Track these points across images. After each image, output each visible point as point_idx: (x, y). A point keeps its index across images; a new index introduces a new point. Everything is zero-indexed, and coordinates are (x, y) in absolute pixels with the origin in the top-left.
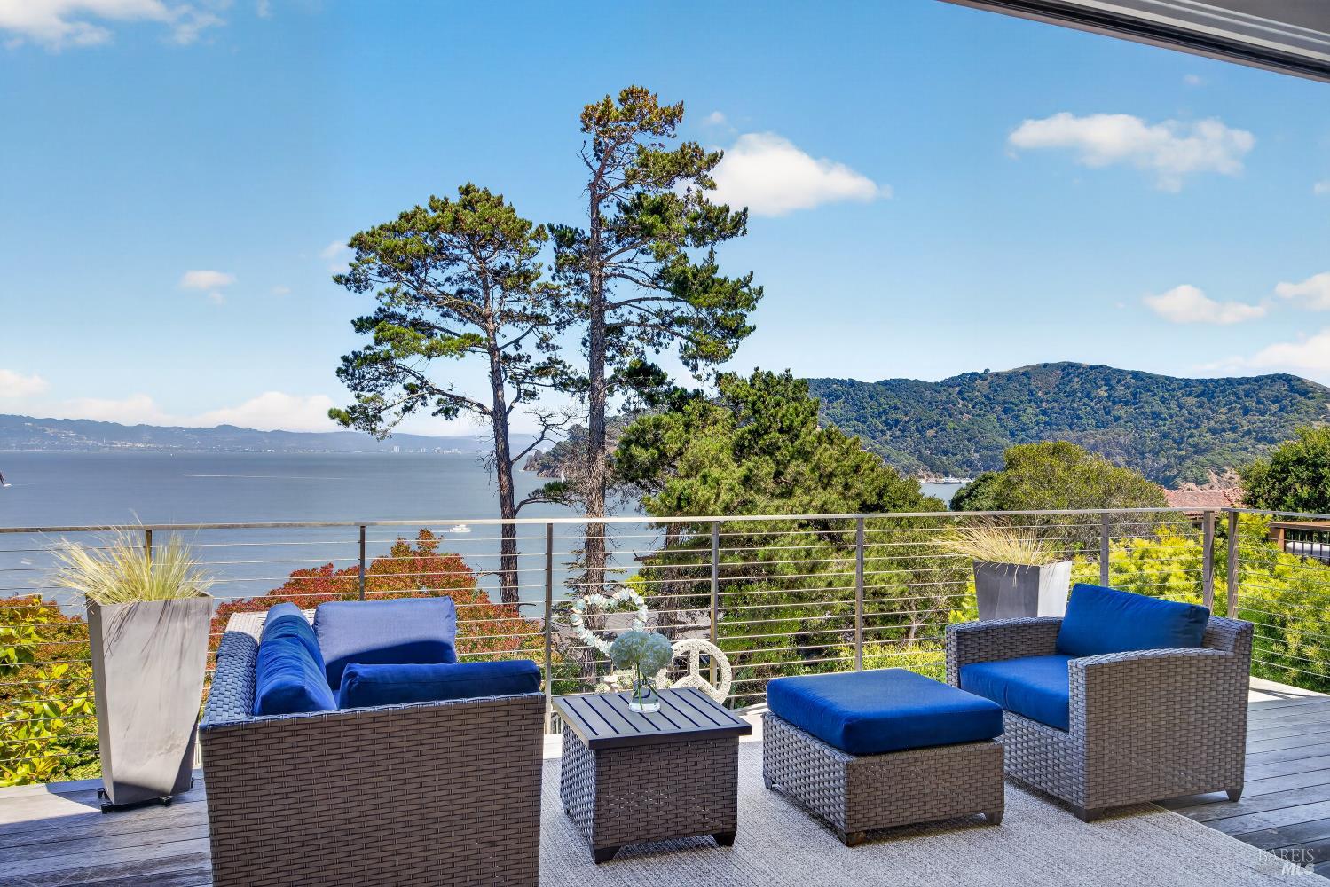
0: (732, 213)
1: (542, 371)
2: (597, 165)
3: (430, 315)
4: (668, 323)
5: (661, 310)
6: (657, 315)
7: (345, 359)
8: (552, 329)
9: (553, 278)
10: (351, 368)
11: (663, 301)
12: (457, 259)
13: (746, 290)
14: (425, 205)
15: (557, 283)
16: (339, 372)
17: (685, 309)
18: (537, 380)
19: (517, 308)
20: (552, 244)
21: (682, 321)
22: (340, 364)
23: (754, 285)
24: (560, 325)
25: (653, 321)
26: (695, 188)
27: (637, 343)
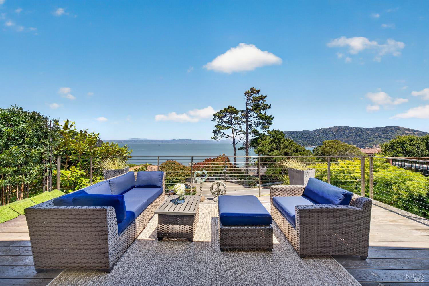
0: (268, 105)
1: (240, 131)
2: (247, 100)
3: (225, 124)
4: (259, 123)
5: (257, 121)
7: (214, 131)
8: (241, 125)
11: (258, 120)
12: (227, 116)
13: (271, 117)
14: (223, 109)
15: (242, 118)
17: (261, 121)
18: (240, 133)
20: (240, 113)
21: (261, 123)
23: (272, 116)
24: (242, 124)
25: (256, 123)
26: (262, 102)
27: (254, 127)
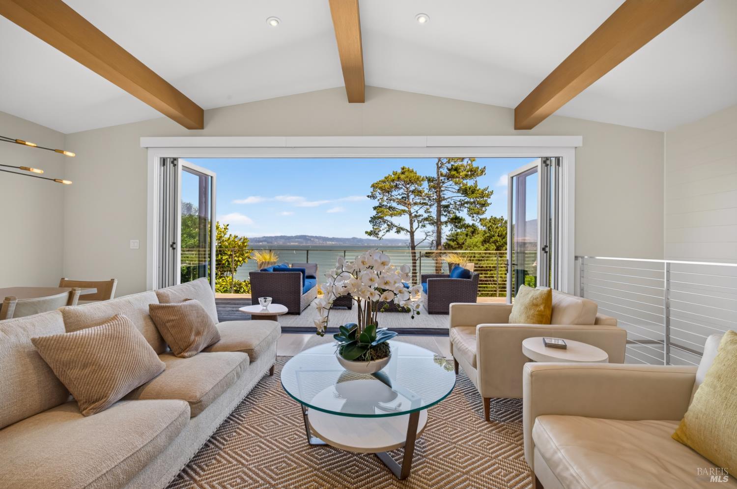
1: (426, 219)
4: (463, 204)
6: (459, 201)
9: (428, 192)
10: (373, 220)
12: (400, 189)
13: (487, 192)
14: (391, 174)
16: (370, 221)
18: (425, 222)
19: (418, 201)
20: (426, 182)
21: (467, 203)
22: (370, 219)
23: (490, 190)
25: (458, 203)
